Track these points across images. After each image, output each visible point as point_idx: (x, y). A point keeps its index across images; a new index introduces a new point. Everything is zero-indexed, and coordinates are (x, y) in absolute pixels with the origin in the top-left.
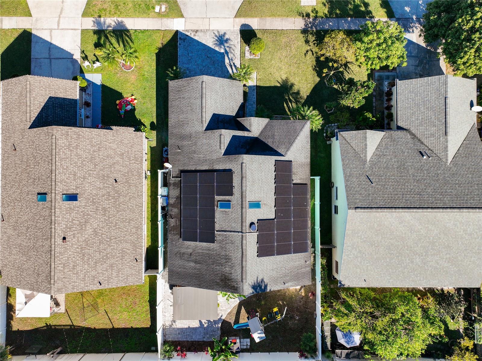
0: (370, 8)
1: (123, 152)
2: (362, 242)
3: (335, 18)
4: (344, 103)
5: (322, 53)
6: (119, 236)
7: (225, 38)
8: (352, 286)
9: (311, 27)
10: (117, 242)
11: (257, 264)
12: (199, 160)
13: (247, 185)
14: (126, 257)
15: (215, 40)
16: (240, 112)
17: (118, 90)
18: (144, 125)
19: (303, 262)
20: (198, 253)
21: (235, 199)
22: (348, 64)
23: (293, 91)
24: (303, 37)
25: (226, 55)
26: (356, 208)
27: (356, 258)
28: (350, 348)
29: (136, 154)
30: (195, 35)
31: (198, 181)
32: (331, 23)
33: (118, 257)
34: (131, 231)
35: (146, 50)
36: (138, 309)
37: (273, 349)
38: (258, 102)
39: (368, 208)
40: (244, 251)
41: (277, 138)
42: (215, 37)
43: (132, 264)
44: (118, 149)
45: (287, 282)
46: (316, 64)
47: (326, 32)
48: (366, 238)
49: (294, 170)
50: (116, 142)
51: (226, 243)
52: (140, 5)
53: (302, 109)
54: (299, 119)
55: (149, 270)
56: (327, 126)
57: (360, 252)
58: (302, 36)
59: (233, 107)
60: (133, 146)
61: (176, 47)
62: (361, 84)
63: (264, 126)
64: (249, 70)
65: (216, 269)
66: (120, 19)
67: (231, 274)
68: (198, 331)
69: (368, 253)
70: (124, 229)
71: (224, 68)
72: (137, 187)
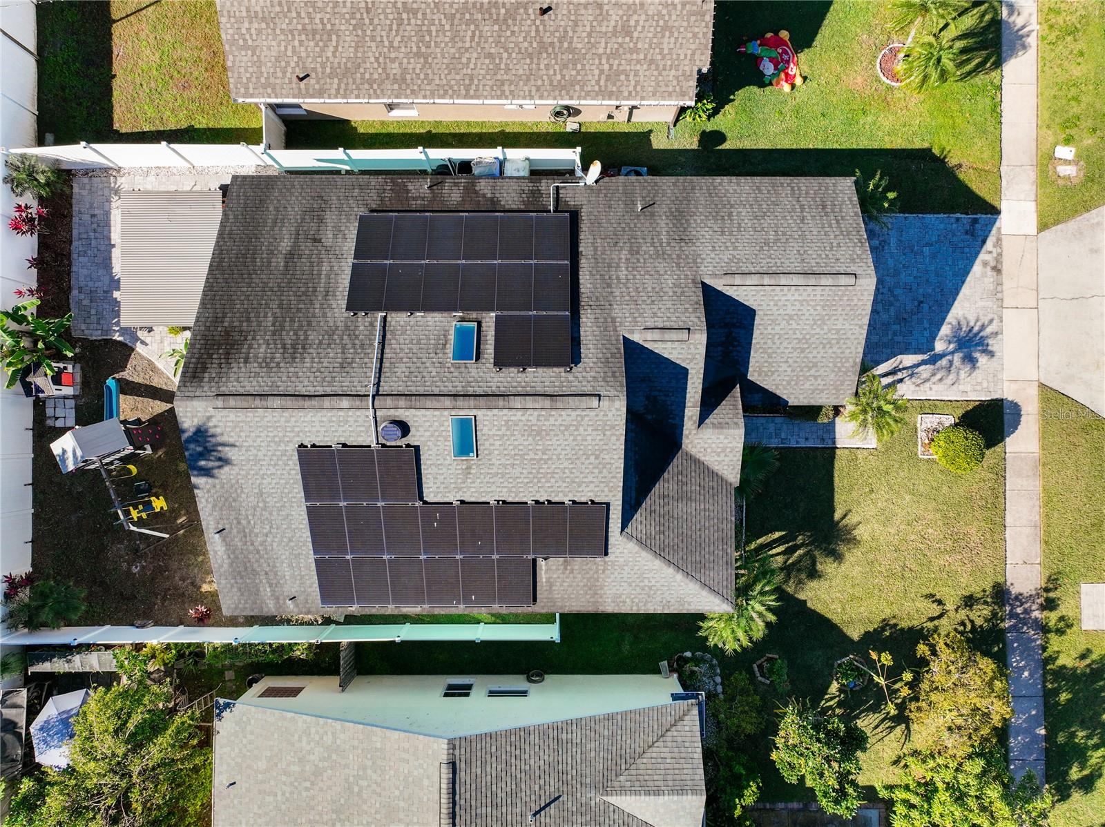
0: (1076, 795)
1: (636, 34)
2: (347, 780)
3: (1044, 686)
4: (788, 720)
5: (941, 646)
6: (376, 21)
7: (977, 355)
8: (218, 741)
9: (1013, 615)
10: (358, 16)
11: (278, 444)
12: (609, 266)
13: (529, 412)
14: (312, 44)
15: (972, 324)
16: (757, 397)
17: (819, 37)
18: (716, 112)
19: (291, 588)
20: (320, 263)
21: (485, 374)
22: (903, 726)
23: (819, 559)
24: (984, 591)
25: (925, 357)
26: (453, 766)
27: (300, 760)
28: (28, 734)
29: (627, 76)
30: (985, 264)
31: (544, 262)
32: (1026, 674)
33: (310, 18)
34: (393, 61)
35: (940, 120)
36: (168, 96)
37: (41, 496)
38: (786, 454)
39: (454, 803)
40: (315, 402)
41: (680, 509)
42: (979, 324)
43: (293, 64)
44: (643, 17)
45: (224, 540)
46: (902, 629)
47: (1001, 660)
48: (359, 793)
49: (578, 562)
50: (665, 12)
51: (344, 348)
52: (1076, 99)
53: (767, 588)
54: (737, 576)
55: (283, 128)
56: (715, 662)
57: (318, 773)
58: (988, 585)
59: (773, 373)
60: (653, 67)
61: (948, 207)
62: (849, 773)
63: (716, 468)
64: (891, 422)
65: (266, 317)
66: (1032, 40)
67: (246, 362)
68: (101, 272)
69: (313, 798)
70: (399, 39)
71: (889, 351)
72: (528, 80)
